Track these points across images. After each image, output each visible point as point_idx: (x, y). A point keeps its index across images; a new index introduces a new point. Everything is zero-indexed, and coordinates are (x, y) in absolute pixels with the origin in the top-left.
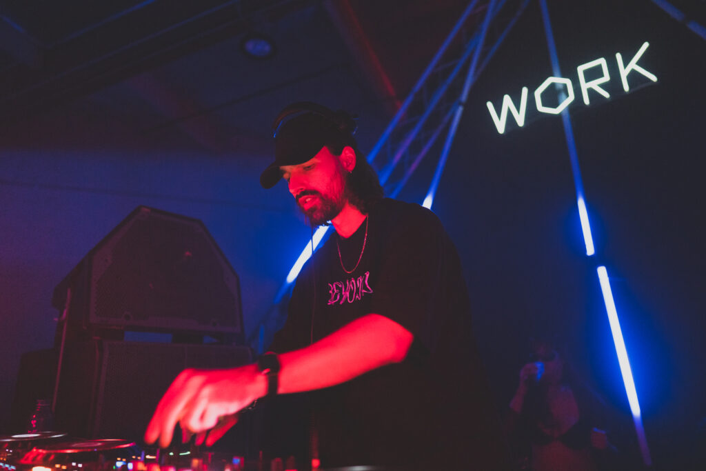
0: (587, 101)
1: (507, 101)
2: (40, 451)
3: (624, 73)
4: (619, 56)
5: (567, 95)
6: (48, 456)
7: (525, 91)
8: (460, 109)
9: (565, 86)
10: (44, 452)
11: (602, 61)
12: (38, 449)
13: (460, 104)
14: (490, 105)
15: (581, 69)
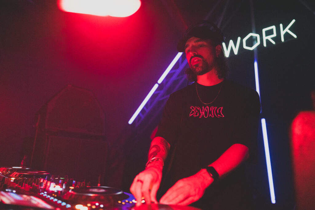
0: (265, 45)
1: (231, 42)
3: (283, 33)
4: (281, 25)
5: (257, 42)
7: (239, 39)
9: (256, 37)
11: (274, 27)
14: (224, 44)
15: (264, 30)
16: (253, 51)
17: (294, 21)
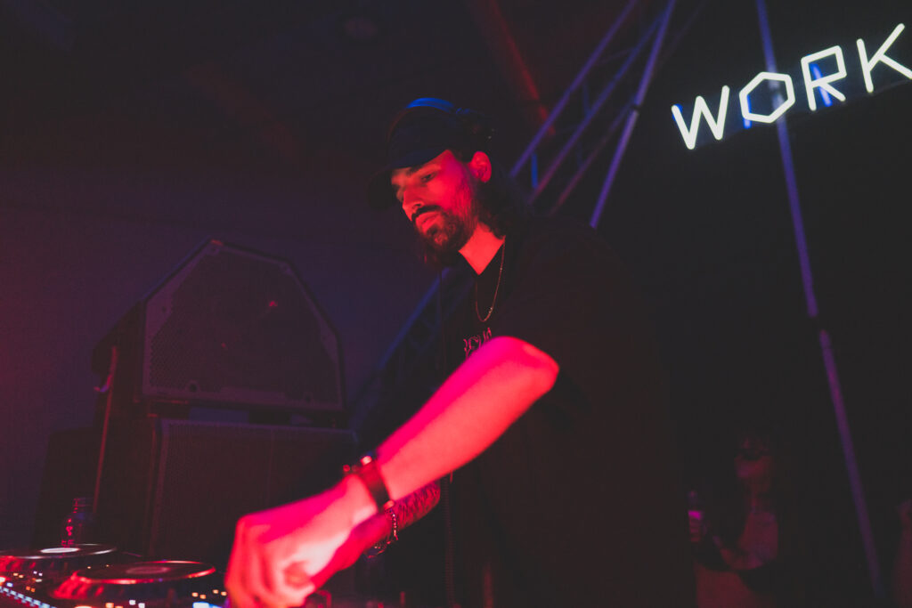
0: (813, 106)
1: (700, 105)
2: (83, 580)
3: (867, 67)
4: (860, 44)
5: (785, 98)
6: (93, 587)
7: (726, 91)
8: (635, 115)
9: (783, 84)
10: (88, 581)
11: (836, 51)
12: (79, 575)
13: (634, 107)
14: (676, 110)
15: (806, 61)
16: (774, 126)
17: (900, 28)
